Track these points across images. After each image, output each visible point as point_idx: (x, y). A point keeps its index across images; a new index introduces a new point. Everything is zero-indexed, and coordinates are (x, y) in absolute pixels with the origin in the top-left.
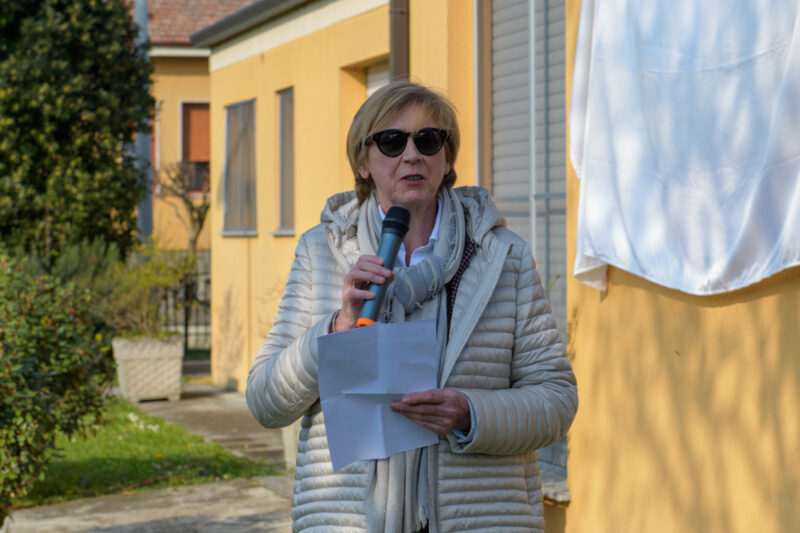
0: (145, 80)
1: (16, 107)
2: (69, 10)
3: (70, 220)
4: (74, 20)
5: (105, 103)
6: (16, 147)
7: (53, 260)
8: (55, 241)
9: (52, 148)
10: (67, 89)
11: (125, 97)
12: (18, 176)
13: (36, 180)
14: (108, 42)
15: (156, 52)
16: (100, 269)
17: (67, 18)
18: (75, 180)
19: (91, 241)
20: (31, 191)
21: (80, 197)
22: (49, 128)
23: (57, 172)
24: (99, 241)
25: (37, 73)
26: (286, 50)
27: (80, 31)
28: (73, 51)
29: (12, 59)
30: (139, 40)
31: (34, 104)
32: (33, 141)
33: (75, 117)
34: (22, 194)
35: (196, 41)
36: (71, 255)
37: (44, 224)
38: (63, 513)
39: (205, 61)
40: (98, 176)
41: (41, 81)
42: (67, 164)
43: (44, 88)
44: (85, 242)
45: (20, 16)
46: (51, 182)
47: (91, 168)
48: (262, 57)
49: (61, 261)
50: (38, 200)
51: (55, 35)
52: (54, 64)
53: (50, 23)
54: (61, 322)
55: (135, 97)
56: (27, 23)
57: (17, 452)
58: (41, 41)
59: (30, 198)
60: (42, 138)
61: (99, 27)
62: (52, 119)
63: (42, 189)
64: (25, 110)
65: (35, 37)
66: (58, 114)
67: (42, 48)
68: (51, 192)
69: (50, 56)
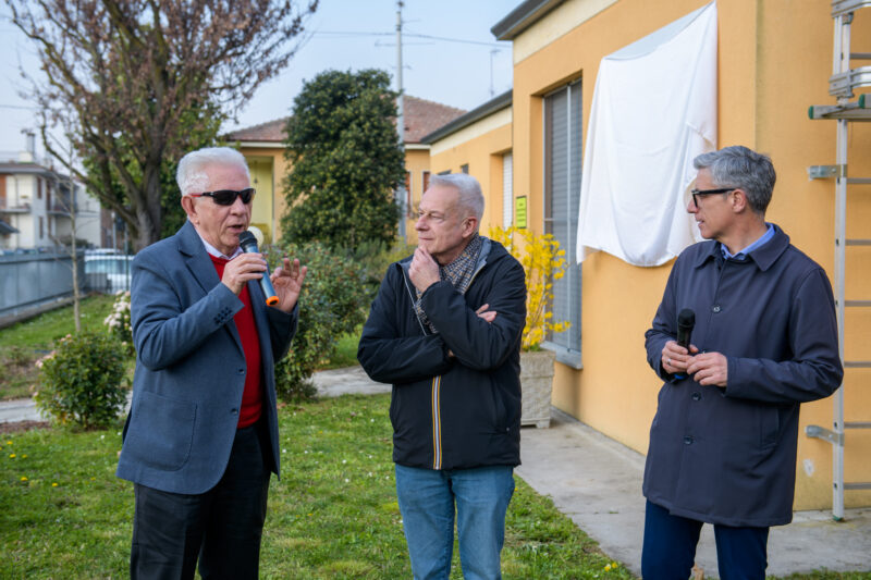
0: (401, 160)
1: (338, 174)
2: (364, 126)
3: (363, 230)
4: (366, 131)
5: (381, 172)
6: (337, 194)
7: (355, 249)
8: (356, 240)
9: (355, 195)
10: (363, 165)
11: (391, 169)
12: (338, 208)
13: (348, 209)
14: (384, 142)
15: (408, 147)
16: (377, 253)
17: (363, 130)
18: (366, 210)
19: (373, 240)
20: (344, 215)
21: (369, 218)
22: (353, 185)
23: (358, 206)
24: (377, 241)
25: (348, 157)
26: (465, 146)
27: (369, 137)
28: (366, 146)
29: (336, 150)
30: (400, 141)
31: (346, 172)
32: (346, 192)
33: (367, 179)
34: (340, 217)
35: (424, 141)
36: (363, 247)
37: (351, 232)
38: (346, 372)
39: (427, 151)
40: (378, 208)
41: (350, 161)
42: (363, 203)
43: (351, 165)
44: (370, 240)
45: (340, 129)
46: (355, 211)
47: (374, 204)
48: (454, 149)
49: (359, 250)
50: (349, 220)
51: (357, 139)
52: (357, 153)
53: (354, 133)
55: (397, 169)
56: (343, 132)
58: (350, 142)
59: (344, 219)
60: (351, 189)
61: (379, 135)
62: (355, 180)
63: (350, 215)
64: (343, 176)
65: (347, 140)
66: (358, 178)
67: (351, 145)
68: (354, 216)
69: (354, 149)
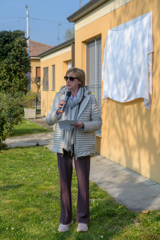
0: (29, 63)
1: (7, 68)
2: (16, 51)
3: (16, 87)
4: (17, 52)
5: (22, 67)
6: (7, 75)
7: (13, 94)
8: (14, 91)
9: (13, 75)
10: (16, 64)
11: (26, 66)
12: (7, 80)
13: (11, 80)
14: (23, 56)
15: (31, 58)
16: (21, 96)
17: (16, 52)
18: (17, 80)
21: (18, 83)
22: (13, 71)
23: (14, 79)
24: (21, 91)
25: (11, 62)
26: (54, 58)
27: (18, 55)
28: (17, 58)
29: (6, 59)
30: (29, 56)
31: (10, 67)
32: (10, 74)
33: (17, 69)
34: (8, 83)
35: (38, 56)
36: (16, 93)
37: (12, 88)
38: (15, 138)
40: (21, 80)
42: (16, 78)
43: (12, 64)
44: (19, 91)
45: (7, 52)
46: (13, 81)
47: (20, 78)
48: (50, 59)
49: (15, 95)
50: (11, 84)
51: (14, 55)
52: (13, 60)
53: (13, 53)
54: (15, 106)
55: (28, 66)
56: (9, 53)
57: (7, 129)
59: (9, 84)
60: (11, 73)
61: (21, 54)
63: (11, 82)
65: (10, 55)
66: (14, 69)
67: (11, 57)
